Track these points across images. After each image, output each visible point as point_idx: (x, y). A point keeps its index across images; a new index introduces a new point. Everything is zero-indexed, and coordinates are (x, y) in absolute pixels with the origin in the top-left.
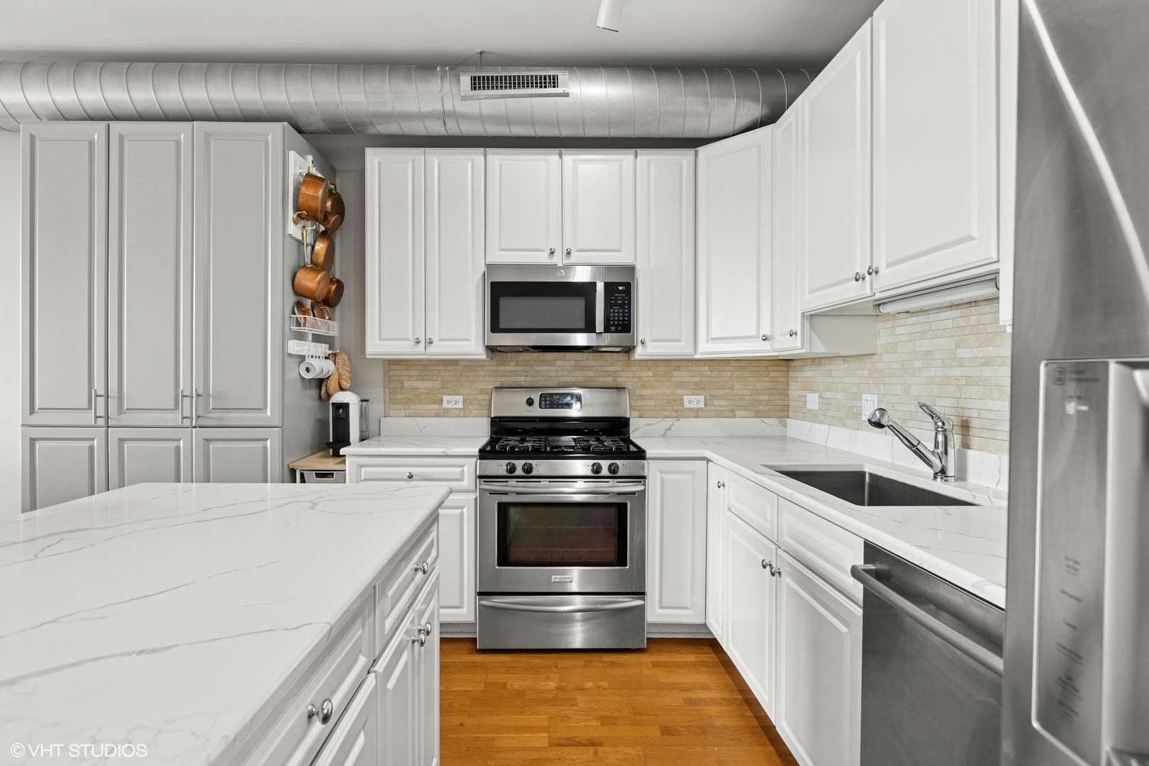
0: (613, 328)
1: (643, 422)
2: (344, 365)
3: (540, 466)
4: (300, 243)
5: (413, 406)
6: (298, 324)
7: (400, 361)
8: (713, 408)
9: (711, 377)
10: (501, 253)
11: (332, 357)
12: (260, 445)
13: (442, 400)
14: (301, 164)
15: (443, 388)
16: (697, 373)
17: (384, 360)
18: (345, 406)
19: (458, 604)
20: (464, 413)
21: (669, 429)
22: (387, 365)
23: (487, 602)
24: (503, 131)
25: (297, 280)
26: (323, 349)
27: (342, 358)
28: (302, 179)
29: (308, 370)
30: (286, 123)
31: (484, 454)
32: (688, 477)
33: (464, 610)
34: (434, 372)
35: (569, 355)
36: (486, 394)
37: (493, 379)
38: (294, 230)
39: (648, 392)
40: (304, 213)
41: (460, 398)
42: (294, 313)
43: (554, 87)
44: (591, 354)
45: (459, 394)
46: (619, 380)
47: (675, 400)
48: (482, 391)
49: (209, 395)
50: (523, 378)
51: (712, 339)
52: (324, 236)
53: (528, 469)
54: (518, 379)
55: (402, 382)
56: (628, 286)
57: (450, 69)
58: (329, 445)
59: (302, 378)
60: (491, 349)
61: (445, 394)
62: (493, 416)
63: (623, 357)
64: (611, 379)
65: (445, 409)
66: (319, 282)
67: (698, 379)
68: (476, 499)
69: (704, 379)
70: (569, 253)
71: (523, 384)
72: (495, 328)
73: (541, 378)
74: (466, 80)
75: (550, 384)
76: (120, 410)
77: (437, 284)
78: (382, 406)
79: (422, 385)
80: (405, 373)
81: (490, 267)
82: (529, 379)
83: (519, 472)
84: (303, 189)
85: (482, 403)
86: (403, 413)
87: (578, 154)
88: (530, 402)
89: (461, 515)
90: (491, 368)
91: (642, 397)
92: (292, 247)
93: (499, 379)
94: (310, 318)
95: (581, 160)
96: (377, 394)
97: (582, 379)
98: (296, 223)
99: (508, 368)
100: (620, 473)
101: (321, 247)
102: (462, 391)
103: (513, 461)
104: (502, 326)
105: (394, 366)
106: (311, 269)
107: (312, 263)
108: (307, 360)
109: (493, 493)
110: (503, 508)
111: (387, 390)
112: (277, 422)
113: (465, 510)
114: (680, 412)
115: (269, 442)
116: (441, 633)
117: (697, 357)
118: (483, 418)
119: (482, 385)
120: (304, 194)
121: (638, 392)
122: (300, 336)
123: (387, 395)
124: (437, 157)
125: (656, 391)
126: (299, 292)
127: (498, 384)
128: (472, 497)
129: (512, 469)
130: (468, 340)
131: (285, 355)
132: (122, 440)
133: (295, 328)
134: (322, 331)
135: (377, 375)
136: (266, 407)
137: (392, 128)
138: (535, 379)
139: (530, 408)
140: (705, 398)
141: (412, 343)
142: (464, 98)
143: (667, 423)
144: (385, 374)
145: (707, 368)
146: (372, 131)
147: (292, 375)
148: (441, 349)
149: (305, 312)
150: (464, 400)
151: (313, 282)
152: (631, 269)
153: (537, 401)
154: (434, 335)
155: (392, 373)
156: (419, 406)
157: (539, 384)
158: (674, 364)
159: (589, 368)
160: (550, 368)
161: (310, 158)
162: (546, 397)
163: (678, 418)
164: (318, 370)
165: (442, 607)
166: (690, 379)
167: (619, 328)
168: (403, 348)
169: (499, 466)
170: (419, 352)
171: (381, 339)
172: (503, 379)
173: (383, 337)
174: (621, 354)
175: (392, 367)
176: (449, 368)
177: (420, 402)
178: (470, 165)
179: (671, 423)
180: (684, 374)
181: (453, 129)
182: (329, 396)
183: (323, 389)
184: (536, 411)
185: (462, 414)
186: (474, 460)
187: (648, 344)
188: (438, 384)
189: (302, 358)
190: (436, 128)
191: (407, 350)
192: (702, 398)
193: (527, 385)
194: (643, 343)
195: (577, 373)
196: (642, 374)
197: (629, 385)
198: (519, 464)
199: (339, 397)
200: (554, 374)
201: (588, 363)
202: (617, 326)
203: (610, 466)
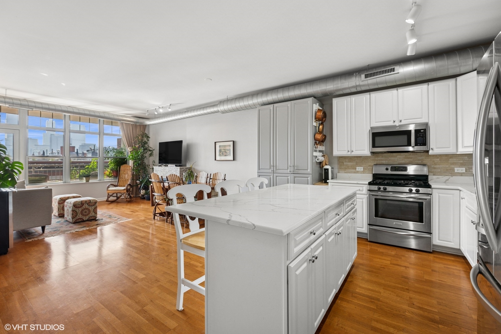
0: (419, 144)
1: (435, 177)
2: (327, 158)
3: (389, 188)
4: (316, 127)
5: (347, 170)
6: (316, 148)
7: (343, 157)
8: (470, 173)
9: (469, 160)
10: (376, 123)
11: (323, 156)
12: (307, 179)
13: (356, 168)
14: (316, 107)
15: (356, 164)
16: (462, 159)
17: (338, 157)
18: (328, 169)
19: (362, 227)
20: (363, 172)
21: (448, 180)
22: (339, 158)
23: (371, 227)
24: (376, 87)
25: (315, 137)
26: (321, 154)
27: (326, 156)
28: (317, 111)
29: (318, 160)
30: (313, 97)
31: (370, 184)
32: (452, 195)
33: (364, 229)
35: (402, 154)
36: (371, 166)
37: (374, 162)
38: (315, 124)
39: (438, 166)
40: (317, 119)
41: (362, 168)
42: (315, 145)
43: (393, 71)
44: (412, 153)
45: (362, 167)
46: (424, 162)
47: (450, 169)
48: (369, 166)
49: (295, 166)
50: (385, 162)
51: (465, 147)
52: (322, 124)
53: (385, 189)
54: (382, 162)
55: (343, 163)
56: (425, 130)
57: (358, 74)
58: (323, 180)
59: (316, 162)
60: (373, 153)
61: (357, 166)
62: (373, 173)
63: (426, 154)
64: (420, 162)
65: (357, 171)
66: (321, 137)
67: (462, 162)
68: (367, 197)
69: (465, 162)
70: (401, 121)
71: (385, 163)
72: (374, 146)
73: (391, 161)
74: (363, 76)
75: (395, 163)
76: (276, 170)
77: (354, 130)
78: (337, 170)
79: (349, 164)
80: (344, 160)
81: (372, 128)
82: (387, 162)
83: (382, 189)
84: (317, 113)
85: (370, 169)
86: (344, 172)
87: (404, 88)
88: (387, 169)
89: (363, 201)
90: (373, 158)
91: (435, 168)
92: (314, 128)
93: (376, 162)
94: (318, 146)
95: (405, 90)
96: (336, 166)
97: (408, 162)
98: (315, 122)
99: (379, 158)
100: (420, 192)
101: (321, 127)
102: (363, 165)
103: (380, 186)
104: (376, 146)
105: (341, 159)
106: (319, 133)
107: (319, 131)
108: (318, 157)
109: (373, 195)
110: (376, 200)
111: (339, 165)
112: (311, 173)
113: (364, 200)
114: (453, 174)
115: (309, 178)
116: (357, 235)
117: (458, 153)
118: (370, 174)
119: (370, 164)
120: (318, 115)
121: (432, 166)
122: (316, 151)
123: (339, 167)
124: (354, 98)
125: (441, 166)
126: (315, 139)
127: (375, 163)
128: (366, 196)
129: (380, 189)
130: (364, 150)
131: (313, 156)
132: (277, 176)
133: (315, 149)
134: (321, 149)
135: (336, 161)
136: (308, 169)
137: (341, 92)
138: (389, 162)
139: (387, 171)
140: (466, 168)
141: (347, 152)
142: (363, 81)
143: (447, 177)
144: (338, 161)
145: (467, 157)
146: (335, 94)
147: (314, 161)
148: (356, 153)
149: (317, 145)
150: (363, 168)
151: (319, 137)
152: (427, 124)
153: (390, 169)
154: (354, 149)
155: (340, 160)
156: (348, 170)
157: (391, 163)
158: (449, 156)
159: (411, 158)
160: (395, 158)
161: (318, 104)
162: (393, 168)
163: (452, 176)
164: (320, 160)
165: (358, 227)
166: (458, 161)
167: (421, 144)
168: (344, 153)
169: (375, 188)
170: (349, 154)
171: (337, 151)
172: (378, 162)
173: (338, 150)
174: (424, 153)
175: (340, 159)
176: (358, 159)
177: (349, 169)
178: (365, 98)
179: (449, 178)
180: (454, 159)
181: (359, 89)
182: (323, 167)
183: (321, 165)
184: (389, 172)
185: (363, 173)
186: (367, 185)
187: (435, 149)
189: (316, 157)
190: (354, 90)
191: (345, 154)
192: (464, 169)
193: (386, 163)
194: (432, 149)
195: (406, 160)
196: (434, 160)
197: (428, 164)
198: (382, 187)
199: (326, 167)
200: (397, 160)
201: (410, 156)
202: (420, 144)
203: (416, 190)
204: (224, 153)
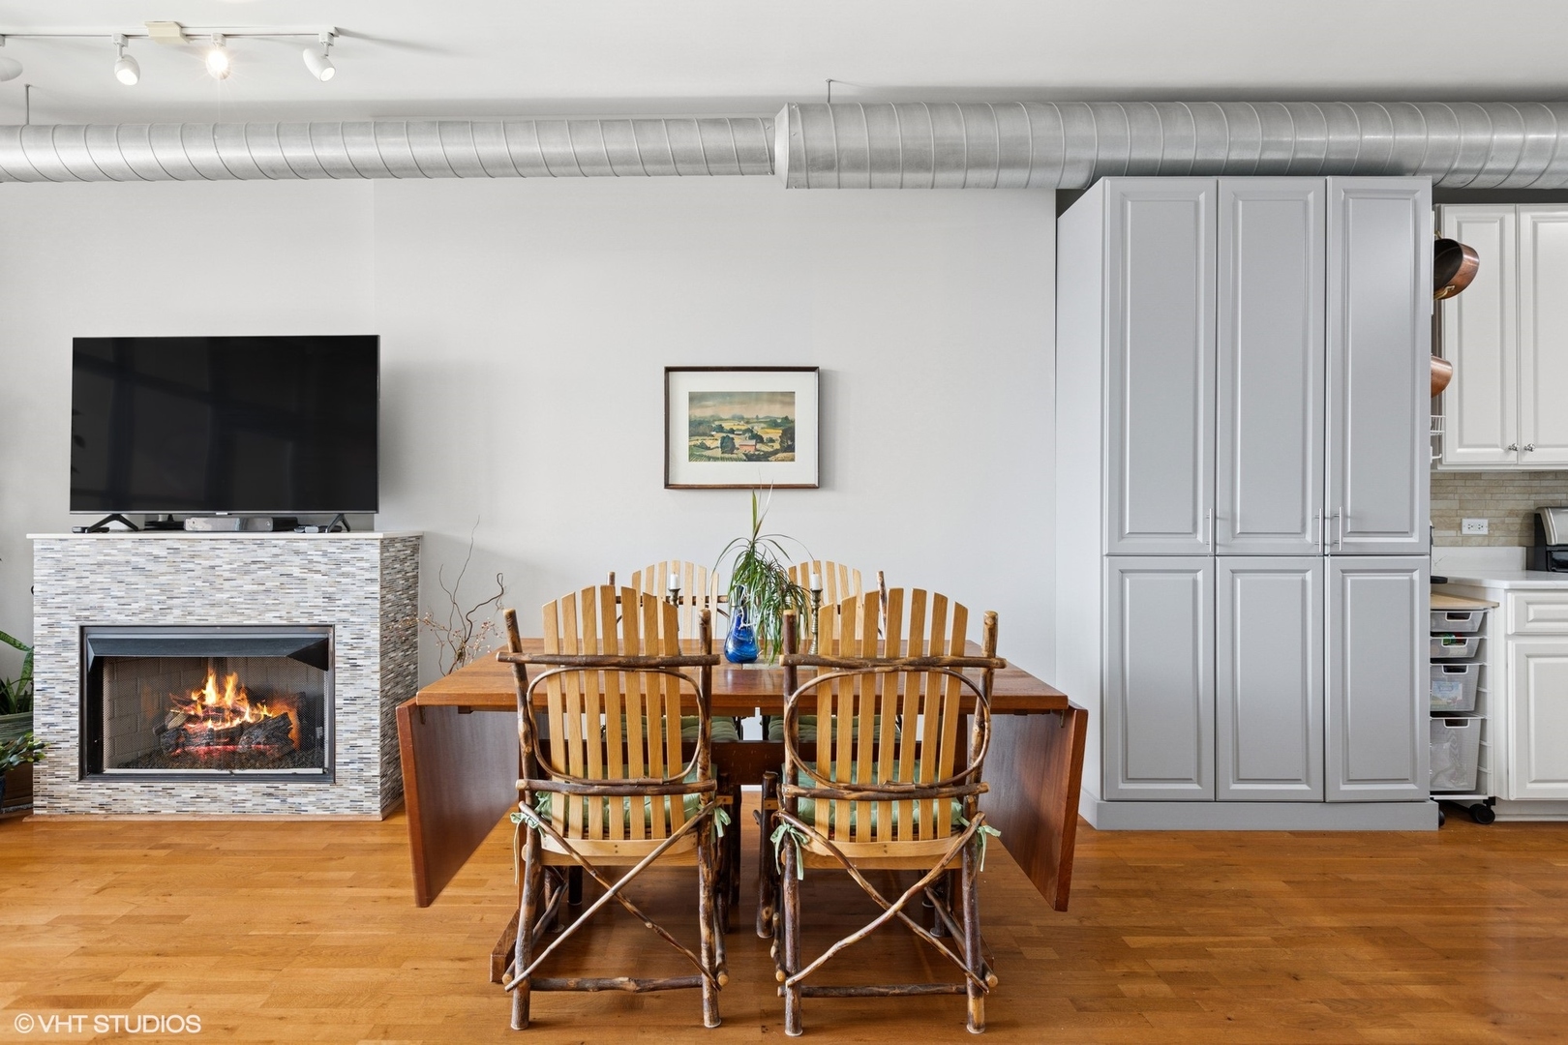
12: (1406, 577)
13: (1461, 524)
15: (1461, 508)
20: (1490, 540)
34: (1449, 488)
36: (1516, 516)
37: (1526, 496)
41: (1485, 522)
45: (1483, 517)
48: (1510, 513)
49: (1345, 516)
54: (1558, 496)
61: (1464, 517)
65: (1464, 536)
76: (1232, 537)
85: (1511, 529)
90: (1522, 483)
93: (1532, 496)
102: (1485, 512)
112: (1427, 550)
115: (1417, 573)
118: (1513, 548)
119: (1511, 505)
124: (1530, 217)
132: (1234, 572)
136: (1413, 531)
141: (1502, 450)
148: (1538, 458)
150: (1489, 525)
168: (1490, 457)
170: (1510, 462)
171: (1462, 446)
176: (1469, 483)
185: (1486, 543)
188: (1455, 505)
191: (1495, 459)
204: (737, 442)
